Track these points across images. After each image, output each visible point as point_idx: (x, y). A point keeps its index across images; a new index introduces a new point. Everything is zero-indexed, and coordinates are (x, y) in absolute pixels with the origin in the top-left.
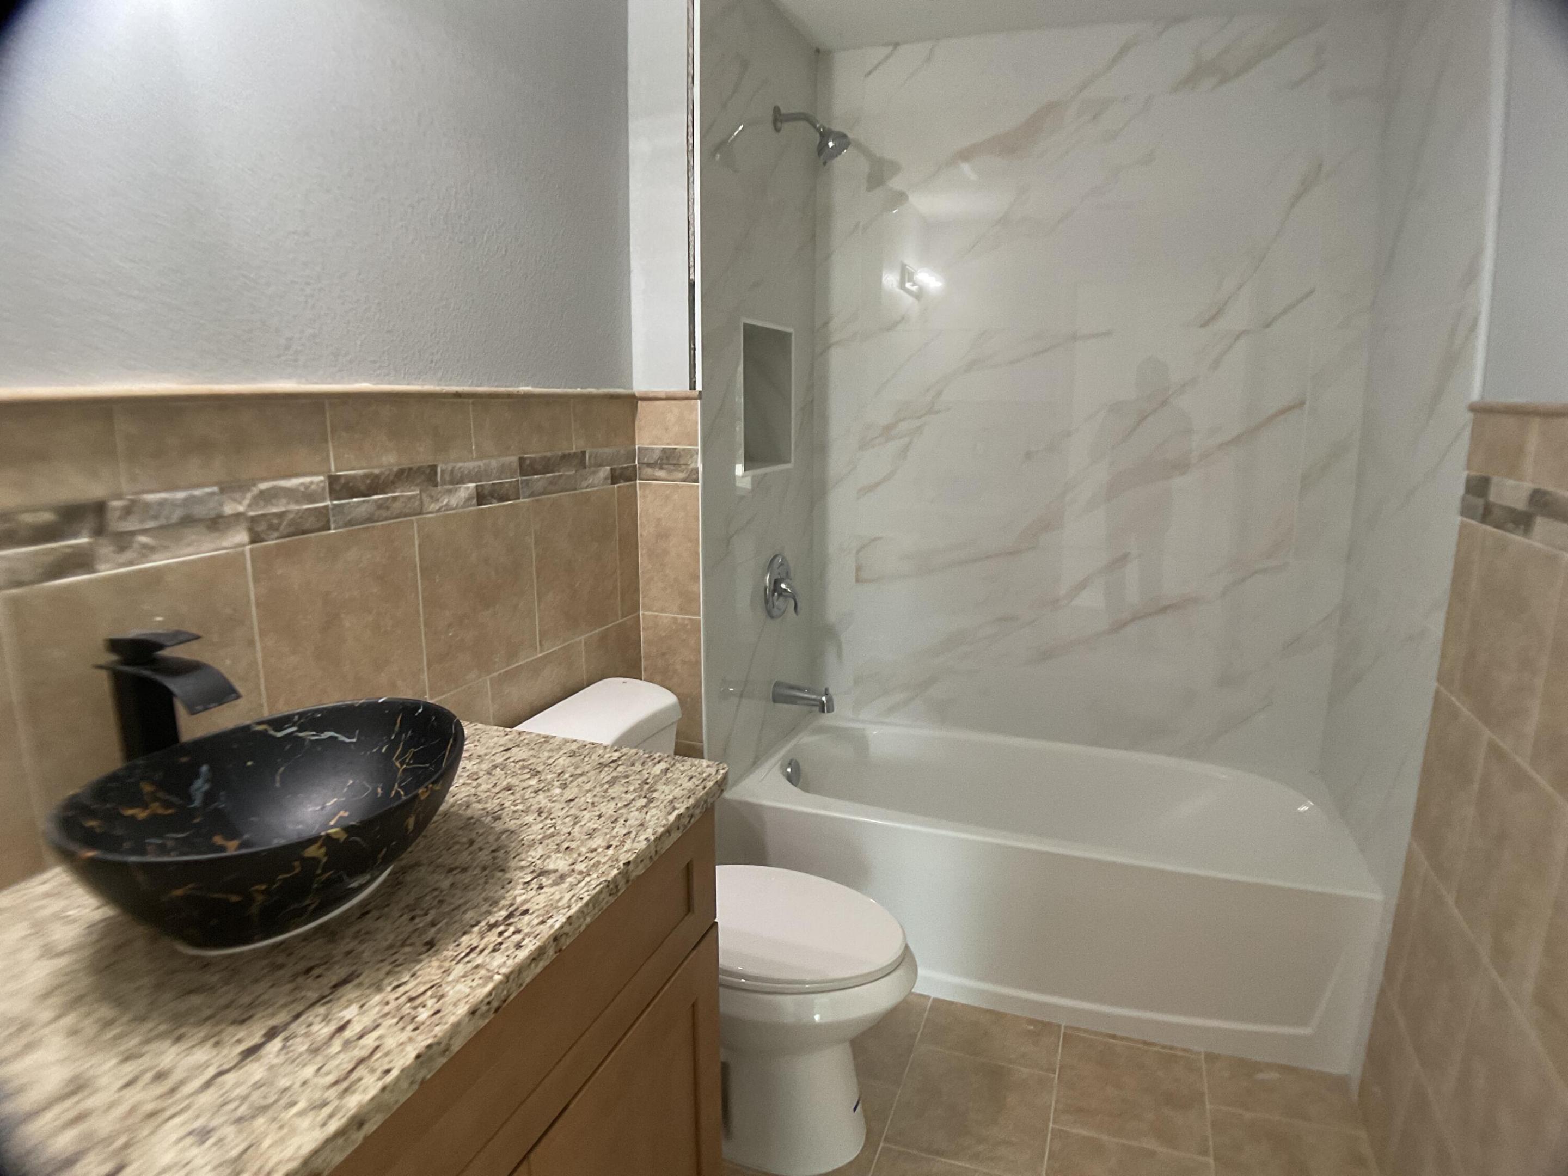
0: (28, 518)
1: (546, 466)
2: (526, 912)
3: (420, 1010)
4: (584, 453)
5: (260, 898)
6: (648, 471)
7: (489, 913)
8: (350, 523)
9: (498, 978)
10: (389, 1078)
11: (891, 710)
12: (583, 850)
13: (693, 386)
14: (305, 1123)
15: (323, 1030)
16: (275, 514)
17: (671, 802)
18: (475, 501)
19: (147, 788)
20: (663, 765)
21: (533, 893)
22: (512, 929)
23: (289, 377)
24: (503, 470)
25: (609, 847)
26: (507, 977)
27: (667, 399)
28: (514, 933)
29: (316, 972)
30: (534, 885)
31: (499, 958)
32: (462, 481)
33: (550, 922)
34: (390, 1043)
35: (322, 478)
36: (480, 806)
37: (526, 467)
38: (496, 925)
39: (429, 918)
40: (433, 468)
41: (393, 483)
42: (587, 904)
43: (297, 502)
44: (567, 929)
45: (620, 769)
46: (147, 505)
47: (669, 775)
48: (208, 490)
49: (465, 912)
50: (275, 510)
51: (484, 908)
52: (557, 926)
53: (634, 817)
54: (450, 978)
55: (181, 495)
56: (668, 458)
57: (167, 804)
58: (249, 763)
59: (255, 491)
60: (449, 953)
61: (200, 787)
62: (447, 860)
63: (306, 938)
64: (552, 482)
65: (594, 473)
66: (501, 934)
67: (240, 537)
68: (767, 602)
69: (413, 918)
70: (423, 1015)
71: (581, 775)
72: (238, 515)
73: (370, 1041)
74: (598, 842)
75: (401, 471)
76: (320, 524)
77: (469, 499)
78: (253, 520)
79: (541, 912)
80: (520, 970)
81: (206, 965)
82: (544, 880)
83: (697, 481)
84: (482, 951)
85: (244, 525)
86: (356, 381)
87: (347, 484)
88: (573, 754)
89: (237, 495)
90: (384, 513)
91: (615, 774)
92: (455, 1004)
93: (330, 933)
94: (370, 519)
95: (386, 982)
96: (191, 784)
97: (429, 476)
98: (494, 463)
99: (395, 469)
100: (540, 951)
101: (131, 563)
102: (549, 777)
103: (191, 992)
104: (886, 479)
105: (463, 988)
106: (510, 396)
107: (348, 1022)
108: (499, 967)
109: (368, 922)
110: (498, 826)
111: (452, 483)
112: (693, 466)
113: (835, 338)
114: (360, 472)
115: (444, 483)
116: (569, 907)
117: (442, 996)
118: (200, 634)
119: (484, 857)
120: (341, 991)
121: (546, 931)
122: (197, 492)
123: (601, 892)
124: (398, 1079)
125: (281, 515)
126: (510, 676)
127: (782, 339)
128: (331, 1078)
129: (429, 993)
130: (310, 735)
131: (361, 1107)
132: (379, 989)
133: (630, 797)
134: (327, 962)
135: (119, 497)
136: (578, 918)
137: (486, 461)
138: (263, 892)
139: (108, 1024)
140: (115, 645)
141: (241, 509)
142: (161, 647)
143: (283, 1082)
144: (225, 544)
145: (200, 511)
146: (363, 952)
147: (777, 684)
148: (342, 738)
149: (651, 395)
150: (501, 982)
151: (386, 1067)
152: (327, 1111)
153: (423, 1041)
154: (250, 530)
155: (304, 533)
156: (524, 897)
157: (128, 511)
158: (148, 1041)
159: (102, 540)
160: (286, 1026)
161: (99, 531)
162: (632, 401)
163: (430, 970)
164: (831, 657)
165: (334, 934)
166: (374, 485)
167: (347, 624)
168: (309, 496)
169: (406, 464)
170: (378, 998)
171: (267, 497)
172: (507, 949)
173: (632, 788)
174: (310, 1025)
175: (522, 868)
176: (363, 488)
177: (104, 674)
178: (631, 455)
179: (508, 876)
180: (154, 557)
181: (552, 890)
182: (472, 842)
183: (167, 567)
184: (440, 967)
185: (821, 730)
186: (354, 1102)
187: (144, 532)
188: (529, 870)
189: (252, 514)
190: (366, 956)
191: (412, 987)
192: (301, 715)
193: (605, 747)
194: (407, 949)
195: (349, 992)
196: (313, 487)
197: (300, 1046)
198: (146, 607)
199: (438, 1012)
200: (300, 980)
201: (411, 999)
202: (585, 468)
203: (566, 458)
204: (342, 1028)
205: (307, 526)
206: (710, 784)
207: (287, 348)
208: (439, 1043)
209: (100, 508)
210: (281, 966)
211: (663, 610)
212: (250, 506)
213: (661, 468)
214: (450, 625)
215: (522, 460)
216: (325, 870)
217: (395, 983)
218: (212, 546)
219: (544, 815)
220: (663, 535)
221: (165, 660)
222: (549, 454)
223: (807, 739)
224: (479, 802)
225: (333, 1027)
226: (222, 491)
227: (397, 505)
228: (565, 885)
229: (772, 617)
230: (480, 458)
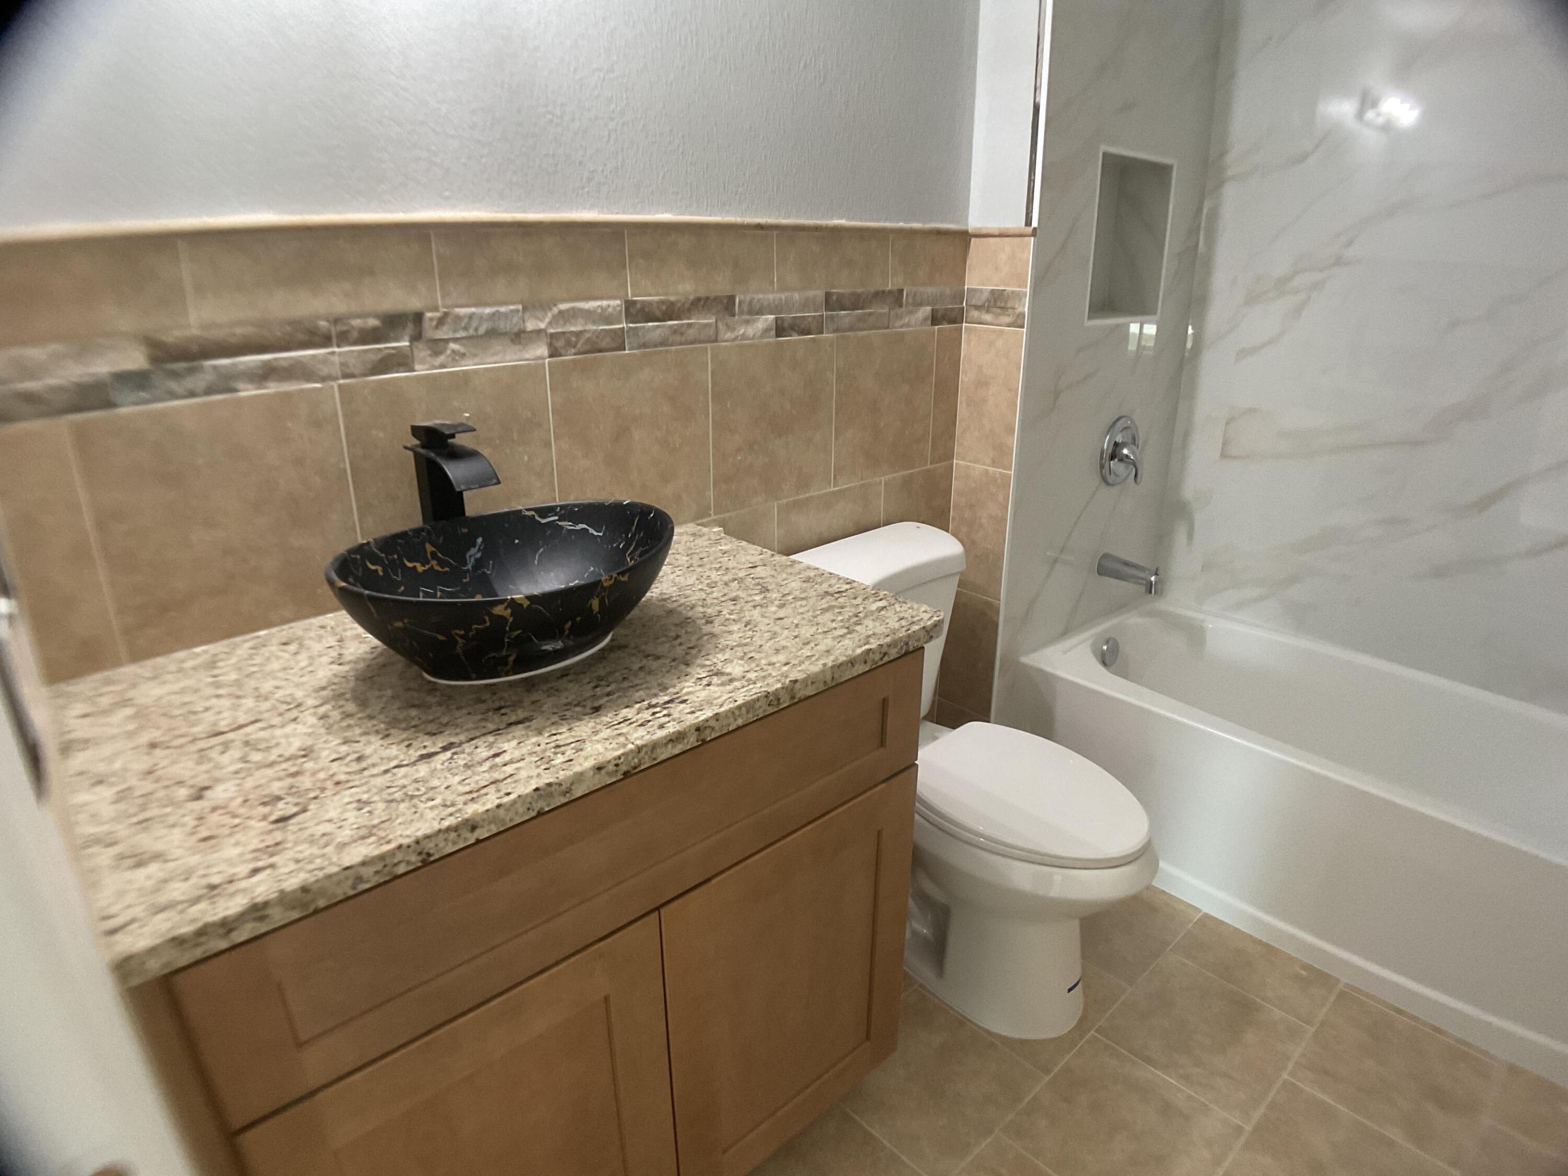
0: (357, 322)
1: (856, 302)
2: (684, 701)
3: (559, 755)
4: (901, 291)
5: (460, 641)
6: (975, 314)
7: (656, 695)
8: (644, 346)
9: (630, 746)
10: (506, 800)
11: (1240, 605)
12: (764, 662)
13: (1028, 222)
14: (430, 815)
15: (483, 752)
16: (572, 332)
17: (869, 636)
18: (773, 332)
19: (429, 548)
20: (881, 604)
21: (701, 687)
22: (665, 712)
23: (592, 207)
24: (805, 305)
25: (787, 664)
26: (639, 749)
27: (1001, 235)
28: (664, 716)
29: (503, 711)
30: (705, 682)
31: (642, 731)
32: (760, 312)
33: (698, 713)
34: (523, 774)
35: (618, 302)
36: (701, 609)
37: (831, 302)
38: (655, 706)
39: (609, 689)
40: (731, 299)
41: (689, 310)
42: (739, 707)
43: (594, 322)
44: (712, 723)
45: (841, 600)
46: (458, 318)
47: (883, 613)
48: (512, 307)
49: (637, 691)
50: (573, 329)
51: (654, 691)
52: (701, 718)
53: (828, 642)
54: (594, 738)
55: (488, 310)
56: (995, 301)
57: (442, 563)
58: (517, 541)
59: (555, 310)
60: (605, 719)
61: (474, 554)
62: (650, 648)
63: (511, 684)
64: (860, 319)
65: (911, 313)
66: (654, 714)
67: (542, 350)
68: (1102, 467)
69: (596, 687)
70: (560, 759)
71: (803, 599)
72: (539, 331)
73: (509, 769)
74: (782, 658)
75: (698, 300)
76: (614, 345)
77: (766, 330)
78: (552, 336)
79: (697, 704)
80: (654, 746)
81: (434, 688)
82: (715, 680)
83: (1022, 327)
84: (631, 724)
85: (545, 340)
86: (657, 212)
87: (643, 309)
88: (807, 580)
89: (539, 314)
90: (678, 338)
91: (833, 603)
92: (586, 758)
93: (530, 685)
94: (664, 343)
95: (548, 729)
96: (469, 549)
97: (727, 305)
98: (796, 296)
99: (692, 297)
100: (679, 737)
101: (443, 366)
102: (774, 596)
103: (413, 706)
104: (1270, 342)
105: (600, 747)
106: (817, 228)
107: (505, 751)
108: (636, 739)
109: (563, 683)
110: (707, 629)
111: (751, 312)
112: (1020, 310)
113: (1230, 172)
114: (656, 298)
115: (741, 313)
116: (721, 706)
117: (581, 750)
118: (476, 427)
119: (679, 651)
120: (513, 728)
121: (691, 720)
122: (503, 309)
123: (758, 699)
124: (514, 802)
125: (578, 334)
126: (799, 506)
127: (1161, 172)
128: (467, 789)
129: (573, 745)
130: (567, 525)
131: (475, 814)
132: (540, 732)
133: (834, 625)
134: (516, 705)
135: (436, 309)
136: (727, 716)
137: (787, 294)
138: (461, 636)
139: (348, 715)
140: (417, 431)
141: (542, 326)
142: (453, 436)
143: (435, 782)
144: (527, 356)
145: (502, 325)
146: (545, 704)
147: (1106, 556)
148: (591, 531)
149: (984, 232)
150: (631, 751)
151: (509, 790)
152: (451, 810)
153: (548, 778)
154: (550, 345)
155: (600, 351)
156: (690, 689)
157: (441, 322)
158: (366, 734)
159: (420, 345)
160: (460, 744)
161: (417, 337)
162: (964, 238)
163: (584, 728)
164: (1180, 538)
165: (533, 686)
166: (670, 312)
167: (637, 438)
168: (606, 318)
169: (702, 293)
170: (534, 740)
171: (564, 316)
172: (652, 726)
173: (840, 618)
174: (476, 747)
175: (704, 666)
176: (658, 314)
177: (411, 454)
178: (959, 296)
179: (689, 670)
180: (463, 362)
181: (716, 689)
182: (678, 637)
183: (476, 372)
184: (594, 727)
185: (1151, 614)
186: (471, 810)
187: (456, 340)
188: (708, 669)
189: (552, 331)
190: (545, 708)
191: (565, 736)
192: (562, 507)
193: (840, 579)
194: (578, 709)
195: (519, 731)
196: (610, 310)
197: (461, 760)
198: (456, 404)
199: (571, 760)
200: (491, 714)
201: (558, 746)
202: (901, 306)
203: (880, 295)
204: (496, 755)
205: (603, 345)
206: (915, 628)
207: (589, 180)
208: (560, 785)
209: (418, 317)
210: (484, 701)
211: (976, 461)
212: (550, 323)
213: (988, 311)
214: (739, 450)
215: (828, 295)
216: (512, 629)
217: (554, 732)
218: (515, 357)
219: (749, 627)
220: (982, 383)
221: (453, 446)
222: (859, 290)
223: (1133, 620)
224: (703, 606)
225: (492, 752)
226: (525, 309)
227: (691, 333)
228: (729, 688)
229: (1108, 484)
230: (783, 289)
